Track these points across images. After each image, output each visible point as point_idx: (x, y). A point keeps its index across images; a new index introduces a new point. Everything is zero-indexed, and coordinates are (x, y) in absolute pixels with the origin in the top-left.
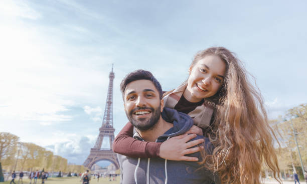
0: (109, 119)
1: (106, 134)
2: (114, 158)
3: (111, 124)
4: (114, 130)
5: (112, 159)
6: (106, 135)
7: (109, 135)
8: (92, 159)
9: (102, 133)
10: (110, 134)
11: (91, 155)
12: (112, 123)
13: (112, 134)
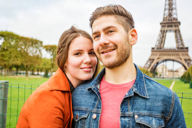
0: (172, 10)
1: (170, 28)
2: (181, 59)
3: (175, 16)
4: (180, 23)
5: (179, 60)
6: (170, 31)
7: (173, 30)
8: (153, 60)
9: (163, 29)
10: (174, 28)
11: (152, 55)
12: (177, 15)
13: (177, 28)
